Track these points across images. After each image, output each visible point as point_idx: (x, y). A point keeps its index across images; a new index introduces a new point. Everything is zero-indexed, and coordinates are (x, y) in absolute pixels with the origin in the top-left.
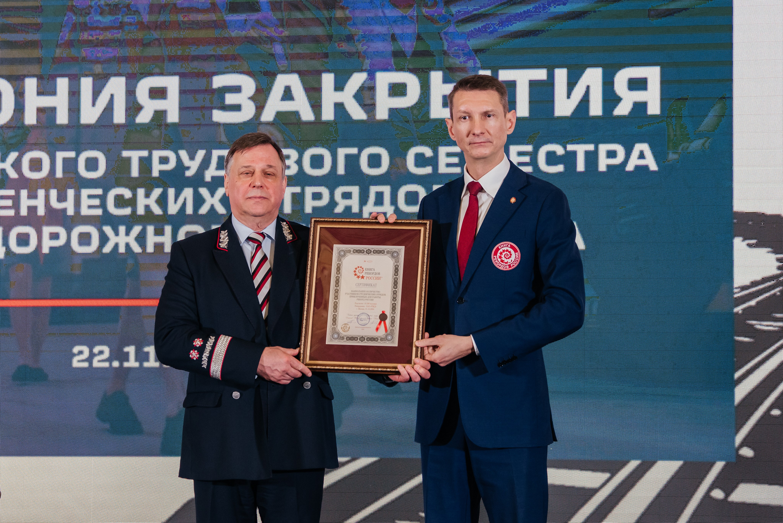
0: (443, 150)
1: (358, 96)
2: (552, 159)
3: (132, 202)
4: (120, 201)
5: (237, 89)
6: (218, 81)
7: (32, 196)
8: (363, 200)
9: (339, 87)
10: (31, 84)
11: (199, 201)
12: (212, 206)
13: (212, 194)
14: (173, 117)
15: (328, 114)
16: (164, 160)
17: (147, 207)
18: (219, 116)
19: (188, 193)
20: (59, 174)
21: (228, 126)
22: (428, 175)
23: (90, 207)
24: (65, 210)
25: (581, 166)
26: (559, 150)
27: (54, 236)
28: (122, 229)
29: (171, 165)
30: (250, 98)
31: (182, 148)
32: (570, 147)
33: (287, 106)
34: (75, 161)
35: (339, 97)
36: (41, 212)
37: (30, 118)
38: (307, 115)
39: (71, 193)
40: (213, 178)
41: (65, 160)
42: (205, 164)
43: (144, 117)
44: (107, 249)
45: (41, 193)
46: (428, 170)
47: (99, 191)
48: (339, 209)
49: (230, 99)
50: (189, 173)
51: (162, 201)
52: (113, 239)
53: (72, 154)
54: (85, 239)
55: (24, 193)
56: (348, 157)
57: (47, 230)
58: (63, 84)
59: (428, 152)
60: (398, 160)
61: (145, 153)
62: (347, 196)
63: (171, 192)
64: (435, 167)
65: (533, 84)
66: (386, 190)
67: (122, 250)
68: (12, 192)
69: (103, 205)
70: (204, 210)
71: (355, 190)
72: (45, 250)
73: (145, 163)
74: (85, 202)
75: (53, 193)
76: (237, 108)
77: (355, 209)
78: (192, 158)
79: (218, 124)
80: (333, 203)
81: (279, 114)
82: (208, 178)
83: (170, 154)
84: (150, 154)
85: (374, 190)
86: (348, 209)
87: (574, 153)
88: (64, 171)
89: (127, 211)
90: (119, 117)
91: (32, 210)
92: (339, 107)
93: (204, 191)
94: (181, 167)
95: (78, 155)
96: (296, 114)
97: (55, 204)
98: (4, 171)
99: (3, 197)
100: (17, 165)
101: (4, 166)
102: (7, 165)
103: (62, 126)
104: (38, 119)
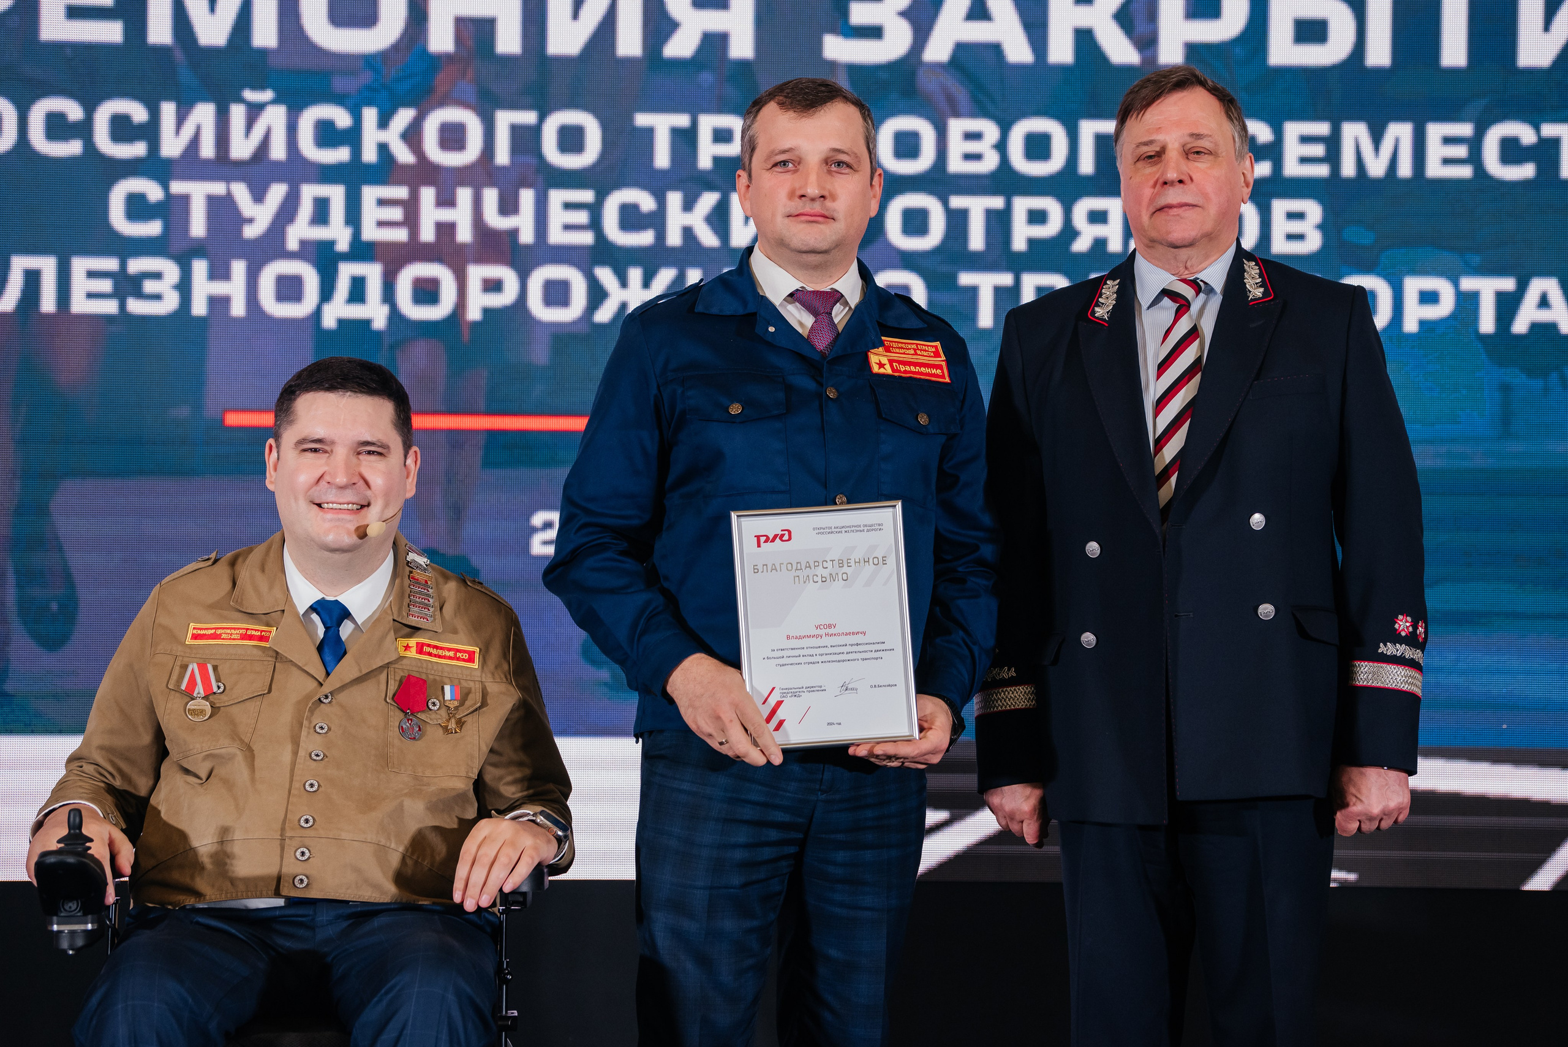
0: (1293, 130)
1: (1123, 18)
2: (1511, 151)
3: (657, 221)
4: (630, 218)
7: (446, 200)
14: (742, 47)
15: (1061, 51)
16: (722, 136)
17: (687, 231)
18: (836, 48)
20: (502, 156)
21: (856, 71)
23: (568, 227)
24: (514, 233)
26: (1526, 135)
27: (493, 286)
28: (635, 275)
30: (902, 14)
32: (1548, 130)
33: (979, 32)
34: (535, 131)
35: (1084, 16)
37: (441, 39)
38: (1019, 51)
39: (527, 197)
41: (516, 130)
43: (680, 46)
44: (604, 315)
45: (464, 195)
47: (587, 196)
48: (1081, 245)
49: (860, 13)
51: (719, 219)
52: (616, 294)
53: (529, 117)
54: (557, 293)
56: (1099, 139)
57: (477, 273)
59: (1263, 132)
61: (682, 120)
62: (1098, 217)
64: (1278, 165)
68: (401, 192)
69: (595, 224)
71: (1114, 207)
72: (474, 314)
73: (684, 139)
74: (557, 217)
75: (491, 197)
76: (873, 32)
77: (1114, 245)
79: (835, 65)
80: (1069, 232)
81: (963, 51)
83: (733, 123)
84: (695, 122)
86: (1100, 244)
87: (1556, 141)
88: (513, 152)
89: (645, 238)
90: (629, 44)
91: (446, 230)
92: (1084, 38)
95: (542, 118)
96: (996, 48)
97: (493, 219)
98: (383, 148)
99: (382, 202)
100: (412, 136)
101: (383, 136)
102: (392, 136)
103: (508, 59)
104: (459, 39)
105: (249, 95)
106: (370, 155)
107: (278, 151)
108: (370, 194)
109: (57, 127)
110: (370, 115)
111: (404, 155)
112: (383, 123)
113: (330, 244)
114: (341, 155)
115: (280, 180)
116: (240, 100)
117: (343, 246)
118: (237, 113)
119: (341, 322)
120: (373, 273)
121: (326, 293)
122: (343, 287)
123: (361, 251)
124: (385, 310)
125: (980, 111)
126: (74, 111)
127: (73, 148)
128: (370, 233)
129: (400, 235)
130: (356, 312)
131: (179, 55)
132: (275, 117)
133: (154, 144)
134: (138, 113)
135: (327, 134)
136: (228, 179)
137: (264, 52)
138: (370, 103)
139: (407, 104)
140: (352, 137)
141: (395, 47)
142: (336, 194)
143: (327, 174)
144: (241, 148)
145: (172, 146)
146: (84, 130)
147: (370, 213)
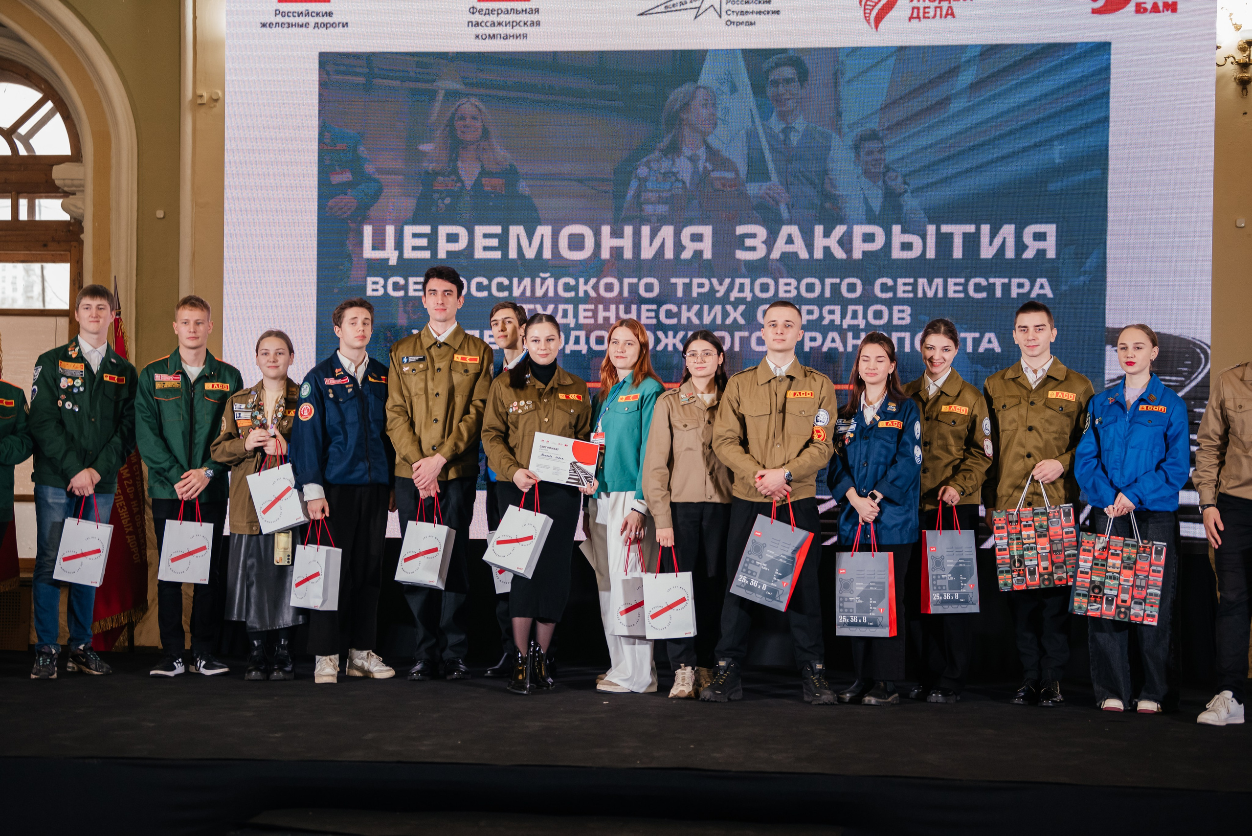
0: (900, 281)
1: (840, 242)
2: (978, 288)
3: (678, 315)
4: (669, 314)
5: (753, 236)
6: (740, 230)
7: (607, 309)
8: (843, 316)
9: (827, 234)
10: (606, 230)
11: (726, 315)
12: (735, 318)
13: (735, 309)
14: (708, 255)
15: (819, 254)
16: (701, 285)
17: (689, 319)
18: (740, 255)
19: (718, 308)
20: (626, 294)
22: (890, 299)
23: (648, 318)
25: (998, 294)
26: (983, 282)
28: (671, 334)
29: (705, 289)
30: (763, 242)
31: (714, 277)
32: (991, 280)
33: (790, 248)
34: (637, 285)
35: (827, 242)
36: (613, 321)
37: (605, 254)
38: (804, 255)
39: (634, 307)
40: (736, 298)
41: (630, 284)
42: (730, 289)
43: (686, 255)
44: (660, 348)
45: (613, 307)
46: (890, 295)
47: (654, 307)
48: (826, 322)
49: (749, 242)
50: (718, 295)
51: (699, 315)
52: (664, 341)
53: (635, 280)
55: (601, 307)
56: (832, 285)
58: (628, 230)
59: (890, 282)
60: (868, 287)
61: (687, 280)
62: (831, 312)
63: (706, 307)
64: (895, 293)
65: (965, 235)
66: (860, 308)
67: (670, 348)
68: (592, 307)
69: (657, 316)
70: (729, 321)
71: (837, 308)
73: (688, 287)
74: (644, 314)
75: (622, 307)
76: (753, 249)
77: (838, 322)
78: (721, 284)
79: (739, 260)
80: (821, 318)
81: (784, 255)
82: (732, 299)
83: (705, 281)
84: (691, 281)
85: (851, 308)
86: (832, 321)
87: (994, 284)
88: (630, 292)
89: (674, 321)
90: (669, 254)
91: (607, 319)
92: (827, 250)
93: (729, 308)
94: (713, 290)
95: (639, 281)
96: (796, 254)
97: (623, 316)
98: (586, 292)
99: (585, 310)
100: (596, 288)
101: (586, 288)
102: (589, 288)
103: (628, 260)
104: (611, 255)
105: (542, 275)
106: (581, 294)
107: (551, 294)
108: (581, 307)
109: (480, 286)
110: (581, 281)
111: (593, 294)
112: (586, 283)
113: (568, 324)
114: (572, 294)
115: (551, 304)
116: (539, 277)
117: (572, 325)
118: (538, 281)
119: (571, 351)
120: (582, 334)
121: (567, 341)
122: (572, 339)
123: (579, 327)
124: (586, 347)
125: (789, 276)
126: (485, 282)
127: (485, 294)
128: (582, 321)
129: (591, 321)
130: (577, 348)
131: (519, 262)
132: (550, 282)
133: (511, 292)
134: (506, 282)
135: (567, 288)
136: (535, 303)
137: (547, 260)
138: (581, 277)
139: (594, 277)
140: (575, 288)
141: (590, 258)
142: (570, 307)
143: (567, 301)
144: (539, 293)
145: (517, 292)
146: (488, 288)
147: (582, 314)
